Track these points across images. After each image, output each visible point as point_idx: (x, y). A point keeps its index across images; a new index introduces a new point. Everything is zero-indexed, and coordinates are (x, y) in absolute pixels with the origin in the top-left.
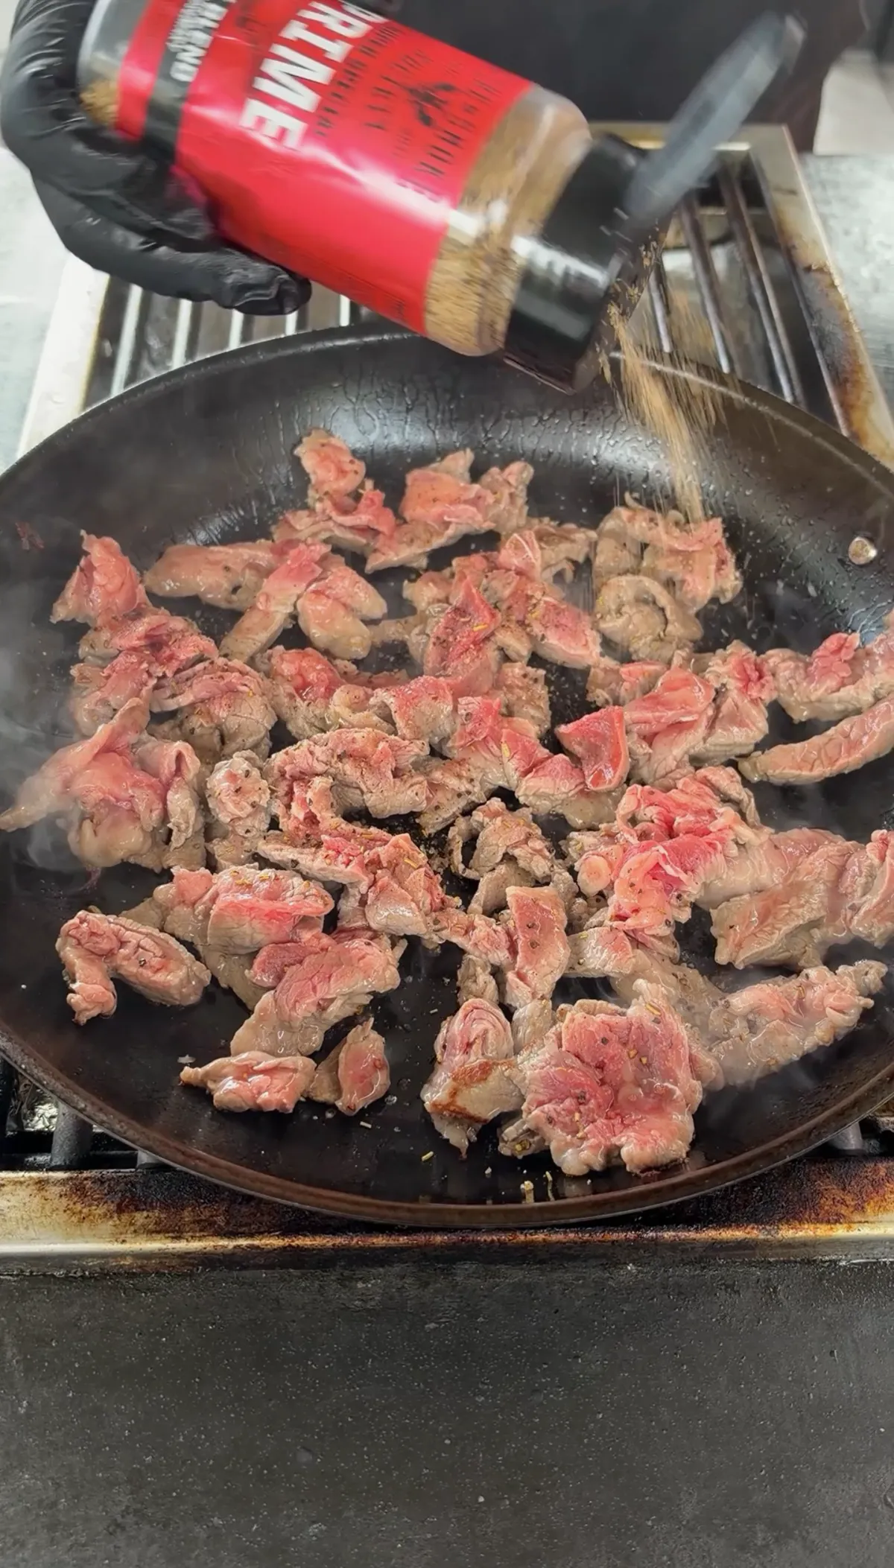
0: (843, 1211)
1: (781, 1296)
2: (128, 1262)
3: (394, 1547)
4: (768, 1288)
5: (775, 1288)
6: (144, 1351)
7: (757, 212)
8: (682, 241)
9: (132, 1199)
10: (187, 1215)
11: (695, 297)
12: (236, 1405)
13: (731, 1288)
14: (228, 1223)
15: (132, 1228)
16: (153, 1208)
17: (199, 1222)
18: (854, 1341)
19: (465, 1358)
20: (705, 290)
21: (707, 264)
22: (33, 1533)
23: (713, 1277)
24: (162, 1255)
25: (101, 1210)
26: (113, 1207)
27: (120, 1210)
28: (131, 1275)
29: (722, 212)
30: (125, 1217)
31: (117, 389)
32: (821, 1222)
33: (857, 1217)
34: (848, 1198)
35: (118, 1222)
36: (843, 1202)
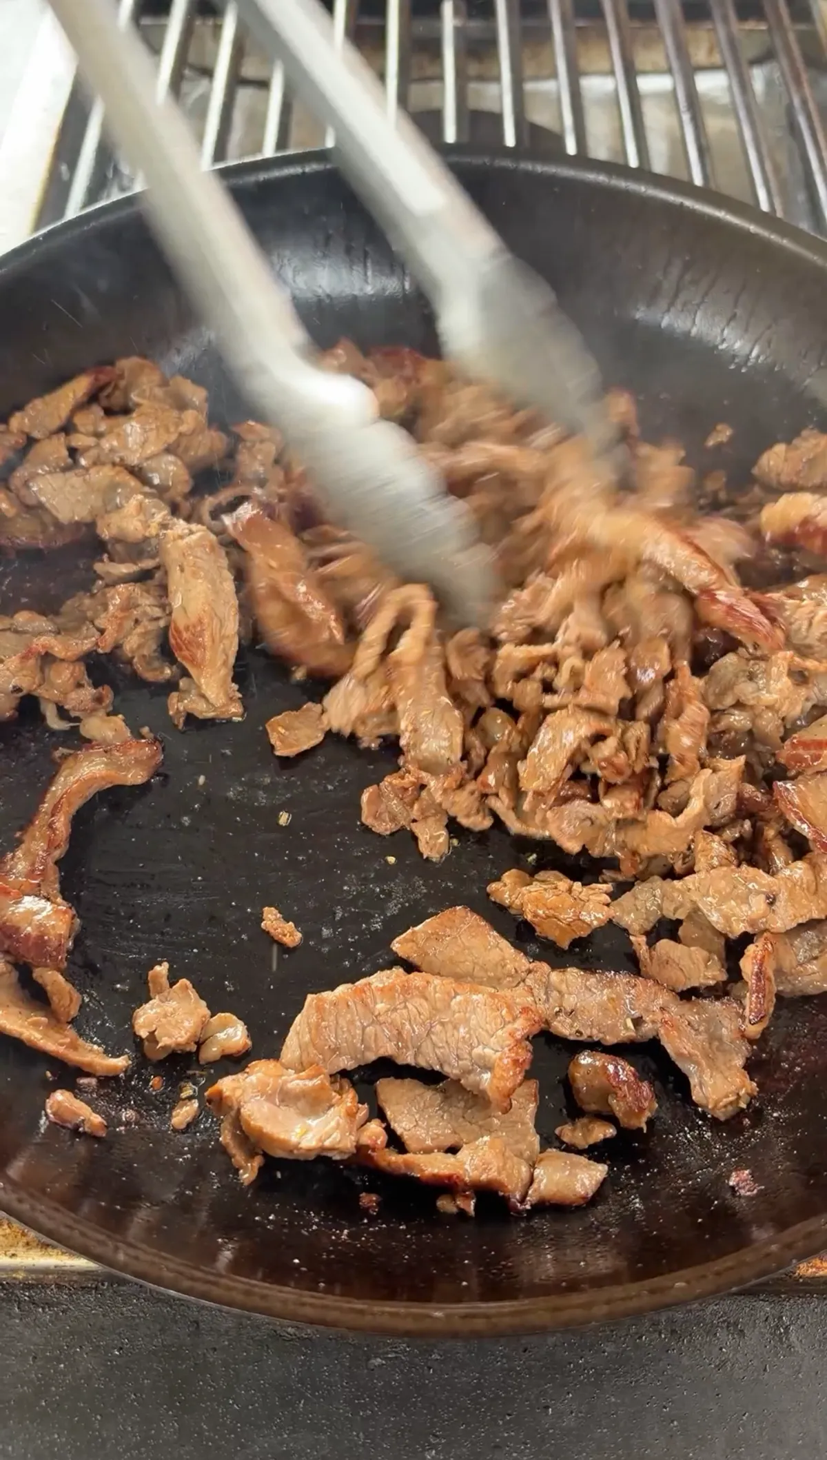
1: (793, 1338)
2: (21, 1276)
4: (777, 1327)
5: (787, 1328)
6: (39, 1379)
7: (802, 27)
8: (717, 59)
11: (731, 124)
12: (143, 1449)
13: (734, 1327)
15: (25, 1240)
19: (414, 1405)
20: (742, 114)
21: (745, 85)
23: (714, 1313)
24: (60, 1272)
28: (28, 1287)
29: (761, 27)
31: (73, 210)
35: (8, 1231)
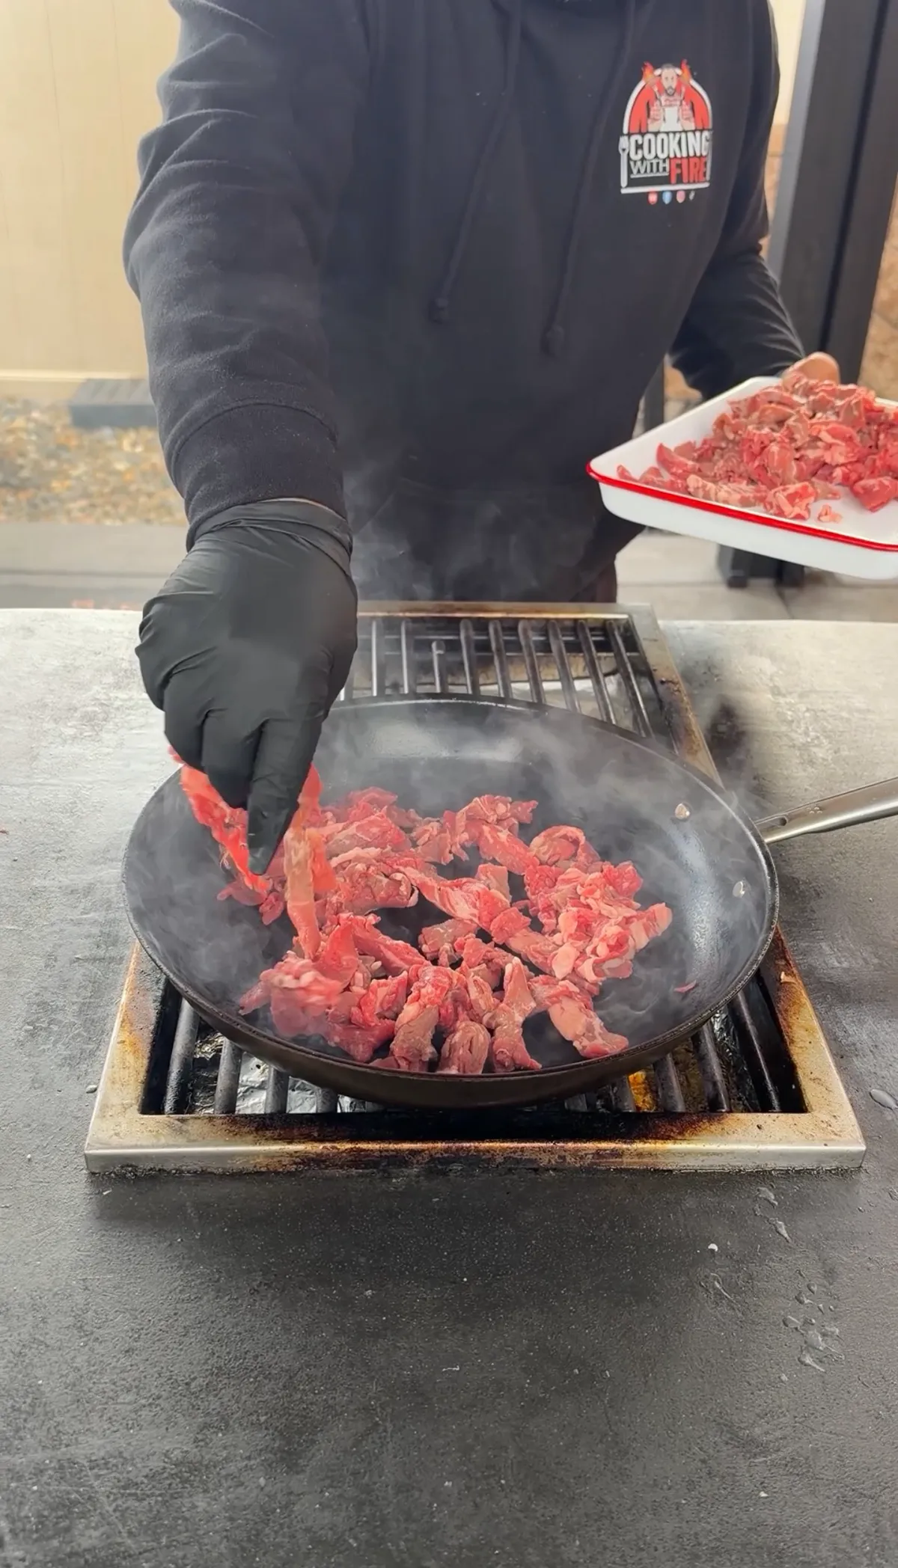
0: (672, 1134)
3: (416, 1301)
7: (633, 654)
8: (587, 673)
9: (264, 1124)
10: (296, 1132)
14: (319, 1135)
16: (276, 1129)
17: (302, 1135)
18: (682, 1210)
22: (207, 1293)
25: (246, 1129)
26: (253, 1129)
27: (257, 1130)
29: (612, 654)
30: (260, 1133)
32: (659, 1139)
33: (679, 1137)
34: (674, 1129)
36: (672, 1131)
